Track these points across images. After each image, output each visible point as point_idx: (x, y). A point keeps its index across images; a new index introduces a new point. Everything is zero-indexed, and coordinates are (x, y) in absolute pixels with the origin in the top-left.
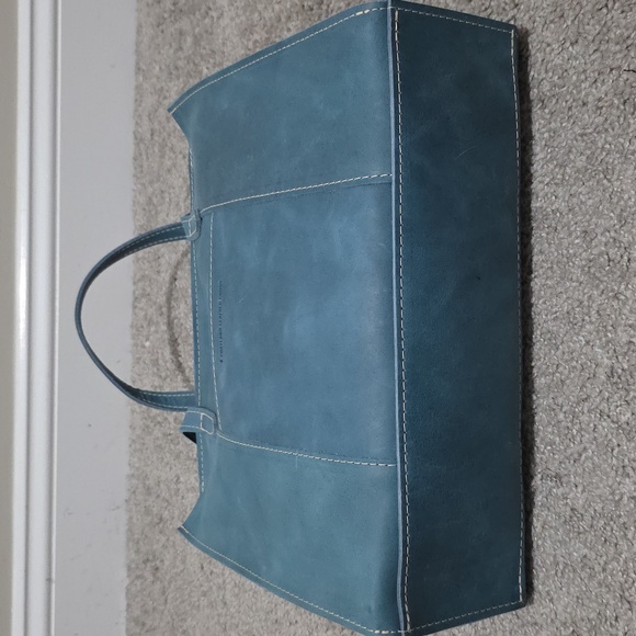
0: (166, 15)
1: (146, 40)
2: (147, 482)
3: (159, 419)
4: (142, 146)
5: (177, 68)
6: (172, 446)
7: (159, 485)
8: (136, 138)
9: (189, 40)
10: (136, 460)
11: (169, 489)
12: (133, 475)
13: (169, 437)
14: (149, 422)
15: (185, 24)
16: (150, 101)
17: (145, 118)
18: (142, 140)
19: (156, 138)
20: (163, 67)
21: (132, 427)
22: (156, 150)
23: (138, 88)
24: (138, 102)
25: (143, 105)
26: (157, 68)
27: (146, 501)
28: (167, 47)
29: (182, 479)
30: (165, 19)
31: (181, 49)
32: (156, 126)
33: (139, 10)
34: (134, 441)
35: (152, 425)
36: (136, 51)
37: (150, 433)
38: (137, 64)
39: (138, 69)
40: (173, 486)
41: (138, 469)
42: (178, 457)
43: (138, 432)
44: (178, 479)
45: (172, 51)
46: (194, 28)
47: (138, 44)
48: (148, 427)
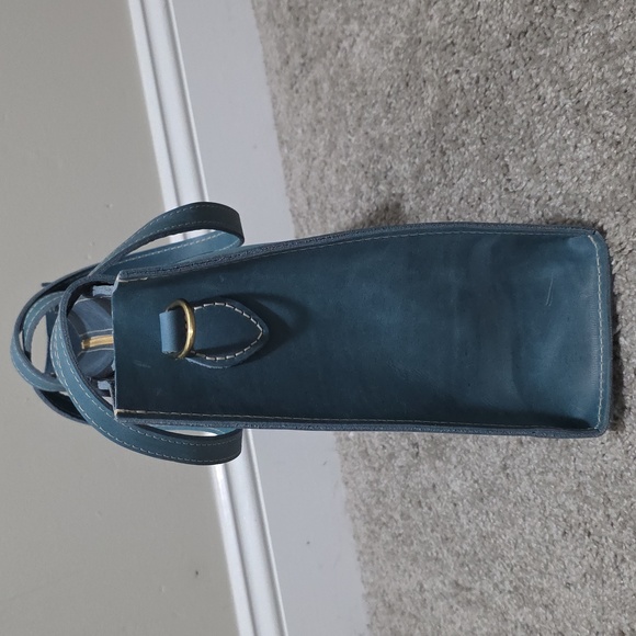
0: (297, 72)
1: (282, 108)
2: (386, 599)
3: (384, 519)
4: (301, 220)
5: (319, 122)
6: (406, 549)
7: (401, 600)
8: (293, 216)
9: (326, 86)
10: (368, 574)
11: (413, 601)
12: (369, 594)
13: (400, 538)
14: (373, 527)
15: (318, 71)
16: (299, 169)
17: (299, 190)
18: (300, 215)
19: (314, 206)
20: (305, 128)
21: (357, 537)
22: (316, 218)
23: (286, 162)
24: (288, 177)
25: (293, 177)
26: (300, 131)
27: (390, 621)
28: (305, 105)
29: (426, 586)
30: (296, 77)
31: (319, 99)
32: (312, 193)
33: (270, 83)
34: (361, 552)
35: (377, 528)
36: (276, 125)
37: (377, 539)
38: (279, 137)
39: (282, 143)
40: (418, 597)
41: (372, 584)
42: (415, 560)
43: (364, 540)
44: (422, 587)
45: (310, 107)
46: (328, 70)
47: (276, 117)
48: (373, 532)
